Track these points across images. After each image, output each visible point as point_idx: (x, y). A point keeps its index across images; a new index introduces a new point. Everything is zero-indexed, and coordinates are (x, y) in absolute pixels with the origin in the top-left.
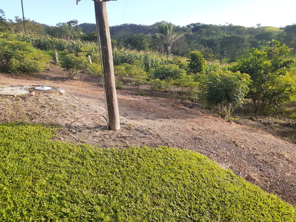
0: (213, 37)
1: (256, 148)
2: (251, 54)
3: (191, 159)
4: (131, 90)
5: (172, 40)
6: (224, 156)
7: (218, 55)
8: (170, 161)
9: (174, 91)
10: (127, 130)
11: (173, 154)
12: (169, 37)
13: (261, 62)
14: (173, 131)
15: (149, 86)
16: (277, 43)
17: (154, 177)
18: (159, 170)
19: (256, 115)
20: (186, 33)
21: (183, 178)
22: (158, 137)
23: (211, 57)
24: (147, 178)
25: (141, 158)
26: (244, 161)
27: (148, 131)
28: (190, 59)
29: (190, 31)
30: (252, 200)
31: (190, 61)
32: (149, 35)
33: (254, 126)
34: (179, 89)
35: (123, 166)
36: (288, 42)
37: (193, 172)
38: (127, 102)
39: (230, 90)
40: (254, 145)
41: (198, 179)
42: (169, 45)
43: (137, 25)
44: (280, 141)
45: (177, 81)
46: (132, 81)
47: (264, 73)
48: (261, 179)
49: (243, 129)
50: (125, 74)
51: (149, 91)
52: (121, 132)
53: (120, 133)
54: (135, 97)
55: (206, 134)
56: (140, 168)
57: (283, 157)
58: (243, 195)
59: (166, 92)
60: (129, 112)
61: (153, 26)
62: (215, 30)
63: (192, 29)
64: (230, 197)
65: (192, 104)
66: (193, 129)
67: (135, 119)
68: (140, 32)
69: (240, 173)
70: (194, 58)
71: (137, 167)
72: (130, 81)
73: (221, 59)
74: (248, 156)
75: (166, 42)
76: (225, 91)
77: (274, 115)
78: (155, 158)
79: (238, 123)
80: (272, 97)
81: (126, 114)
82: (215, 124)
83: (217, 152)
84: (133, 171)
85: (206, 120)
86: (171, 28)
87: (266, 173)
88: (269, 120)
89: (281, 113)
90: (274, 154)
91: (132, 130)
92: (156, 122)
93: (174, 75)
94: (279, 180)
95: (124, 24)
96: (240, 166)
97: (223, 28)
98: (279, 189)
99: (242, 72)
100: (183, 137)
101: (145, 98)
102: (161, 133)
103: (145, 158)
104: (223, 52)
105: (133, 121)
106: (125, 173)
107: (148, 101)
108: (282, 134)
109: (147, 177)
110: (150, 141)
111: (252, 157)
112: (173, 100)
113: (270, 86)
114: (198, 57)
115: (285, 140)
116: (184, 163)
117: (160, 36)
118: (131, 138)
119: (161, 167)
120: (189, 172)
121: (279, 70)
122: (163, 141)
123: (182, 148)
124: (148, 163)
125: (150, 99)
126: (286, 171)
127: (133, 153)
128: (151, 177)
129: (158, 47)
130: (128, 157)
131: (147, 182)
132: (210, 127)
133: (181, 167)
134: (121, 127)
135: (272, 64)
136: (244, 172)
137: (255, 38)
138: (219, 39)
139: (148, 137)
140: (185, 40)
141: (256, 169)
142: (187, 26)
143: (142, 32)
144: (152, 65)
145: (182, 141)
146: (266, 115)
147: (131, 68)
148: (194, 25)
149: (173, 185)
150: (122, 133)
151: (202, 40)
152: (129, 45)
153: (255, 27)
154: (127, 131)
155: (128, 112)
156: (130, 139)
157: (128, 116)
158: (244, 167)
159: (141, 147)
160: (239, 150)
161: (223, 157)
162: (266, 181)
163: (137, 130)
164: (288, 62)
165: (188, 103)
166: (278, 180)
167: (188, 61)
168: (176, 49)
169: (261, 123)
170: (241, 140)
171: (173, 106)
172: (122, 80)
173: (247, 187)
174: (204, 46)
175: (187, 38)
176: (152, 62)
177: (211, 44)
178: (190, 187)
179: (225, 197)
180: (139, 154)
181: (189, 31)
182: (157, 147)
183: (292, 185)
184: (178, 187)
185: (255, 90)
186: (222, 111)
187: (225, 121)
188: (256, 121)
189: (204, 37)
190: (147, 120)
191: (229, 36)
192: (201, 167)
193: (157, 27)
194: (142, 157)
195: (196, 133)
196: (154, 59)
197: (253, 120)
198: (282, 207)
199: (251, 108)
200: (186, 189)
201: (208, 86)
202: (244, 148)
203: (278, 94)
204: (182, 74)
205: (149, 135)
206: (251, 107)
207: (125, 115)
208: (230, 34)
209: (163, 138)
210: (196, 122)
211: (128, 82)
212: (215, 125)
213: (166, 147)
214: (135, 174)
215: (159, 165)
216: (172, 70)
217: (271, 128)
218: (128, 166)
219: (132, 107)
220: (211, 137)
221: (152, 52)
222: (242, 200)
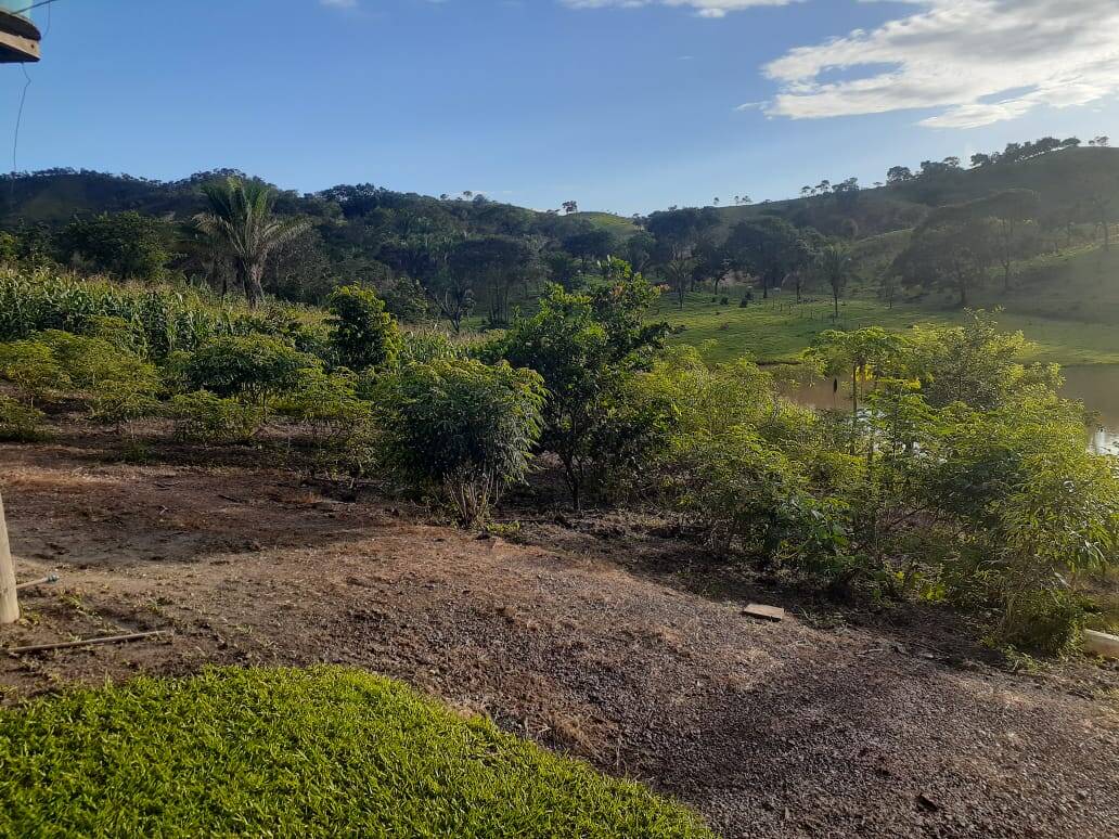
0: (422, 240)
1: (576, 622)
2: (543, 302)
3: (338, 700)
4: (82, 440)
5: (263, 243)
6: (468, 667)
7: (446, 302)
8: (251, 722)
9: (279, 439)
10: (56, 617)
11: (264, 694)
12: (253, 231)
13: (575, 329)
14: (269, 599)
15: (168, 423)
16: (622, 269)
17: (177, 803)
18: (199, 768)
19: (576, 507)
20: (319, 221)
21: (302, 781)
22: (202, 631)
23: (421, 312)
24: (141, 814)
25: (116, 731)
26: (537, 677)
27: (156, 613)
28: (339, 318)
29: (335, 215)
30: (560, 815)
31: (337, 322)
32: (169, 218)
33: (568, 545)
34: (301, 430)
35: (26, 782)
36: (661, 265)
37: (343, 749)
38: (62, 497)
39: (482, 426)
40: (568, 612)
41: (361, 775)
42: (253, 260)
43: (115, 176)
44: (650, 589)
45: (289, 399)
46: (91, 403)
47: (588, 366)
48: (595, 731)
49: (532, 561)
50: (55, 376)
51: (170, 444)
52: (25, 630)
53: (22, 634)
54: (103, 473)
55: (401, 593)
56: (113, 774)
57: (660, 641)
58: (529, 804)
59: (246, 442)
60: (70, 538)
61: (184, 185)
62: (428, 214)
63: (341, 204)
64: (482, 822)
65: (355, 485)
66: (352, 582)
67: (97, 566)
68: (127, 207)
69: (523, 725)
70: (350, 311)
71: (94, 776)
72: (81, 407)
73: (456, 317)
74: (549, 655)
75: (240, 250)
76: (465, 429)
77: (632, 502)
78: (186, 721)
79: (517, 541)
80: (620, 445)
81: (54, 547)
82: (434, 552)
83: (443, 658)
84: (74, 796)
85: (404, 540)
86: (262, 199)
87: (610, 709)
88: (617, 521)
89: (653, 494)
90: (631, 635)
91: (80, 615)
92: (195, 569)
93: (276, 375)
94: (652, 725)
95: (50, 171)
96: (524, 697)
97: (456, 209)
98: (653, 757)
99: (516, 364)
100: (311, 620)
101: (149, 471)
102: (216, 612)
103: (135, 729)
104: (462, 294)
105: (89, 575)
106: (33, 812)
107: (161, 483)
108: (656, 563)
109: (141, 807)
110: (167, 652)
111: (561, 657)
112: (276, 472)
113: (609, 407)
114: (365, 307)
115: (666, 584)
116: (310, 719)
117: (213, 225)
118: (72, 654)
119: (207, 757)
120: (329, 754)
121: (633, 355)
122: (224, 647)
123: (302, 664)
124: (148, 750)
125: (174, 474)
126: (669, 692)
127: (77, 714)
128: (160, 803)
129: (210, 267)
130: (52, 739)
131: (141, 830)
132: (418, 566)
133: (295, 740)
134: (23, 610)
135: (610, 334)
136: (538, 716)
137: (563, 248)
138: (446, 247)
139: (154, 636)
140: (318, 246)
141: (577, 698)
142: (323, 193)
143: (138, 206)
144: (184, 336)
145: (305, 636)
146: (607, 504)
147: (83, 349)
148: (348, 190)
149: (259, 821)
150: (29, 636)
151: (384, 247)
152: (76, 257)
153: (560, 213)
154: (53, 623)
155: (65, 541)
156: (69, 657)
157: (65, 557)
158: (536, 698)
159: (120, 685)
160: (519, 637)
161: (464, 672)
162: (610, 737)
163: (105, 613)
164: (656, 328)
165: (336, 483)
166: (648, 727)
167: (328, 322)
168: (284, 278)
169: (593, 534)
170: (525, 600)
171: (275, 498)
172: (40, 403)
173: (541, 770)
174: (393, 268)
175: (325, 237)
176: (182, 323)
177: (415, 263)
178: (328, 813)
179: (466, 822)
180: (107, 717)
181: (330, 212)
182: (195, 674)
183: (689, 736)
184: (278, 823)
185: (564, 422)
186: (461, 503)
187: (470, 538)
188: (575, 527)
189: (392, 237)
190: (156, 566)
191: (479, 237)
192: (376, 725)
193: (198, 192)
194: (122, 729)
195: (362, 597)
196: (191, 315)
197: (568, 526)
198: (654, 819)
199: (559, 486)
200: (313, 825)
201: (404, 412)
202: (534, 630)
203: (637, 431)
204: (305, 370)
205: (159, 627)
206: (561, 481)
207: (50, 553)
208: (480, 230)
209: (223, 633)
210: (364, 554)
211: (71, 410)
212: (434, 556)
213: (237, 668)
214: (84, 806)
215: (202, 747)
216: (263, 354)
217: (624, 547)
218: (52, 775)
219: (85, 514)
220: (418, 602)
221: (182, 283)
222: (523, 824)
